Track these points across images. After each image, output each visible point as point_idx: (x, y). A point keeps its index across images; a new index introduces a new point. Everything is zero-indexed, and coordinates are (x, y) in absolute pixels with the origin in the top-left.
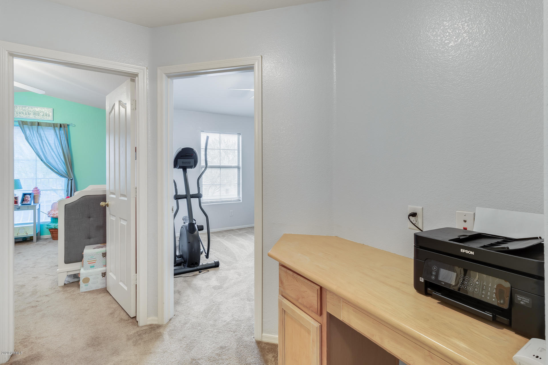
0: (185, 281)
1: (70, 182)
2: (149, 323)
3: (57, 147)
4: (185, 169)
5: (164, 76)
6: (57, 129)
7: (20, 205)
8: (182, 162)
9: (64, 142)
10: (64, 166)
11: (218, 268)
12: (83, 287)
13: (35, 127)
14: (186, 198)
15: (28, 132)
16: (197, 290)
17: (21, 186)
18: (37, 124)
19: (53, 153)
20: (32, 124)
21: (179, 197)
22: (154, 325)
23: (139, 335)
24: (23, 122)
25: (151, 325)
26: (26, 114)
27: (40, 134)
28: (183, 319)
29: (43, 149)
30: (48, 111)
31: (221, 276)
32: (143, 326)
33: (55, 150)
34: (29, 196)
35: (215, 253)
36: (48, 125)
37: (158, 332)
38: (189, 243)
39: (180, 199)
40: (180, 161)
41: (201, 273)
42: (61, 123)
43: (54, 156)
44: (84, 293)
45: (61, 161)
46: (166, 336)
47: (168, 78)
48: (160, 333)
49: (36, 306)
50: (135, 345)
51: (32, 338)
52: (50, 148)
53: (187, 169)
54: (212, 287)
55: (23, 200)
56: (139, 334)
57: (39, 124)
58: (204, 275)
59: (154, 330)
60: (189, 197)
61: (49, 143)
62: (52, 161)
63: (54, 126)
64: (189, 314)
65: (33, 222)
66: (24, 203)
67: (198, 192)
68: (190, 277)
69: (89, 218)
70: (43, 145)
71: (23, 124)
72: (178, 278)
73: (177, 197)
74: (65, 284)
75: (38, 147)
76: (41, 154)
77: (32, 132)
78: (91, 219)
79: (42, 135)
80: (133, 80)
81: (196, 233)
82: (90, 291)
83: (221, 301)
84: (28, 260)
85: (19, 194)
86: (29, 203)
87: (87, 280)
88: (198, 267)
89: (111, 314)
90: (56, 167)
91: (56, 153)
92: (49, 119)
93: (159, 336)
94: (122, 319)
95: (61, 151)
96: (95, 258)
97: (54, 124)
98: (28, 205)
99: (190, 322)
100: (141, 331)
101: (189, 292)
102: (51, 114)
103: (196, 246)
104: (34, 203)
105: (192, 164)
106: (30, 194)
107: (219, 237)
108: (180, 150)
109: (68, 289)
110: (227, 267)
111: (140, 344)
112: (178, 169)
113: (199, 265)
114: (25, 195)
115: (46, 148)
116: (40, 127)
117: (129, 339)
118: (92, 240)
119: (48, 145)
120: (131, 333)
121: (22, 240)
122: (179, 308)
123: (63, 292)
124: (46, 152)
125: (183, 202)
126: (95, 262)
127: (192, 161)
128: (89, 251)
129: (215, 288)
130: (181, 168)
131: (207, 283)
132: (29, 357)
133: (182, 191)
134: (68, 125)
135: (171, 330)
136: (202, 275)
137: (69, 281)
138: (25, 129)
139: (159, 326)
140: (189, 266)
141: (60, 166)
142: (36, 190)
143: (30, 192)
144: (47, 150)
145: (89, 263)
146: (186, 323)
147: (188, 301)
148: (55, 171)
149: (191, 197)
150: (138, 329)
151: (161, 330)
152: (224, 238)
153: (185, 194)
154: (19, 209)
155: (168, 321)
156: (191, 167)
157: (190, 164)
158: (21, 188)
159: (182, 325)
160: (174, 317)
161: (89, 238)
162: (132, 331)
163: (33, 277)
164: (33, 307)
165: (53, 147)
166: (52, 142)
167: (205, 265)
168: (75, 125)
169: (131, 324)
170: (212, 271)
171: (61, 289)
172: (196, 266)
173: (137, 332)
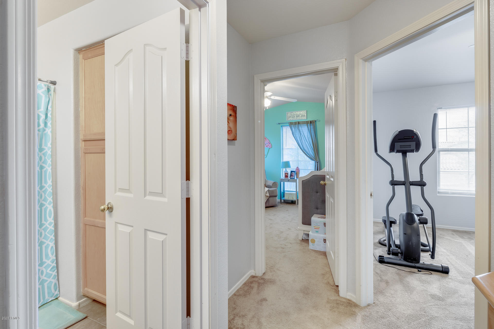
0: (398, 274)
1: (317, 164)
2: (348, 297)
3: (309, 138)
4: (404, 153)
5: (361, 61)
6: (309, 125)
7: (289, 178)
8: (400, 146)
9: (313, 134)
10: (313, 152)
11: (447, 275)
12: (311, 246)
13: (297, 125)
14: (404, 185)
15: (293, 129)
16: (408, 289)
17: (290, 166)
18: (298, 123)
19: (307, 143)
20: (295, 123)
21: (396, 183)
22: (352, 301)
23: (337, 304)
24: (291, 123)
25: (349, 300)
26: (292, 117)
27: (300, 130)
28: (381, 311)
29: (301, 140)
30: (303, 113)
31: (447, 286)
32: (342, 298)
33: (308, 140)
34: (293, 172)
35: (448, 256)
36: (304, 123)
37: (354, 310)
38: (406, 234)
39: (396, 185)
40: (398, 145)
41: (420, 273)
42: (311, 120)
43: (307, 145)
44: (311, 251)
45: (311, 148)
46: (359, 318)
47: (366, 62)
48: (355, 312)
49: (284, 248)
50: (331, 310)
51: (275, 268)
52: (305, 140)
53: (407, 153)
54: (430, 293)
55: (291, 175)
56: (337, 302)
57: (299, 123)
58: (424, 276)
59: (351, 306)
60: (408, 184)
61: (304, 136)
62: (306, 148)
63: (307, 123)
64: (390, 310)
65: (295, 190)
66: (291, 178)
67: (421, 180)
68: (405, 272)
69: (317, 193)
70: (301, 137)
71: (291, 124)
72: (392, 268)
73: (394, 183)
74: (302, 239)
75: (299, 140)
76: (300, 143)
77: (295, 129)
78: (318, 194)
79: (301, 130)
80: (336, 75)
81: (415, 225)
82: (315, 250)
83: (436, 315)
84: (290, 216)
85: (289, 171)
86: (294, 177)
87: (313, 241)
88: (417, 265)
89: (323, 274)
90: (308, 152)
91: (309, 143)
92: (304, 119)
93: (353, 314)
94: (329, 283)
95: (311, 141)
96: (319, 226)
97: (307, 121)
98: (293, 179)
99: (388, 319)
100: (340, 301)
101: (399, 287)
102: (306, 115)
103: (414, 239)
104: (297, 178)
105: (413, 147)
106: (294, 172)
107: (462, 237)
108: (397, 132)
109: (303, 243)
110: (461, 278)
111: (335, 311)
112: (396, 153)
113: (419, 263)
114: (292, 172)
115: (303, 139)
116: (299, 125)
117: (328, 302)
118: (319, 210)
119: (304, 137)
120: (331, 298)
121: (291, 202)
122: (381, 299)
123: (300, 245)
124: (302, 142)
125: (400, 190)
126: (319, 229)
127: (413, 144)
128: (315, 219)
129: (433, 297)
130: (399, 152)
131: (424, 286)
132: (270, 279)
133: (400, 177)
134: (315, 121)
135: (366, 315)
136: (422, 275)
137: (305, 238)
138: (292, 127)
139: (356, 305)
140: (405, 259)
141: (311, 152)
142: (298, 169)
143: (295, 170)
144: (303, 141)
145: (315, 228)
146: (383, 318)
147: (394, 296)
148: (308, 156)
149: (411, 185)
150: (338, 298)
151: (357, 310)
152: (471, 242)
153: (403, 180)
154: (289, 181)
155: (366, 305)
156: (412, 151)
157: (410, 147)
158: (290, 167)
159: (379, 317)
160: (373, 305)
161: (317, 209)
162: (333, 297)
163: (288, 228)
164: (282, 248)
165: (307, 139)
166: (306, 135)
167: (428, 265)
168: (320, 121)
169: (334, 290)
170: (435, 276)
171: (299, 242)
172: (415, 263)
173: (337, 300)
